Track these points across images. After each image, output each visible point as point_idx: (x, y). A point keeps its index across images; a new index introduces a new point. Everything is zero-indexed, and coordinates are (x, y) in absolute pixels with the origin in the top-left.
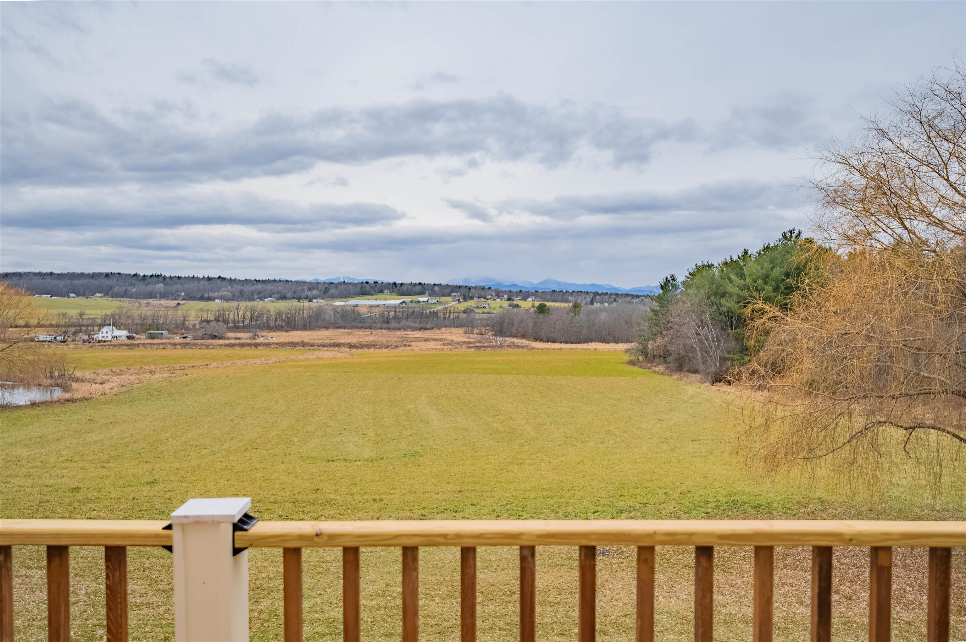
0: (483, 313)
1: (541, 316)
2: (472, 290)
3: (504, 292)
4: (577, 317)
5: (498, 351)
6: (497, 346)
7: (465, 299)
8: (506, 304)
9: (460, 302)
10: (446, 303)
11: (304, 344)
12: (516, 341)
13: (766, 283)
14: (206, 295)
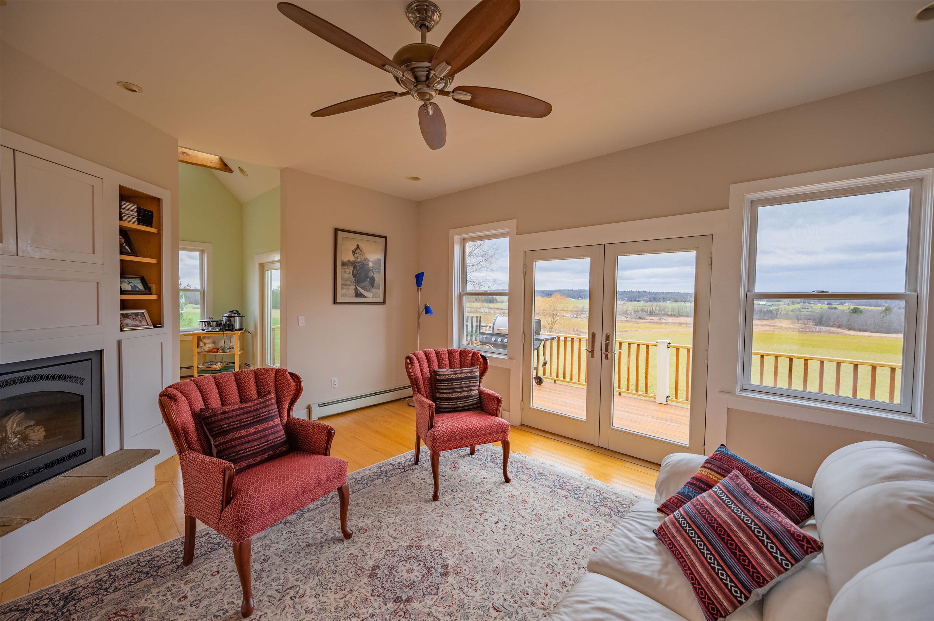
0: (807, 312)
1: (855, 315)
4: (888, 316)
5: (816, 334)
6: (816, 331)
7: (793, 303)
8: (825, 307)
9: (789, 305)
10: (779, 305)
12: (832, 329)
14: (637, 299)
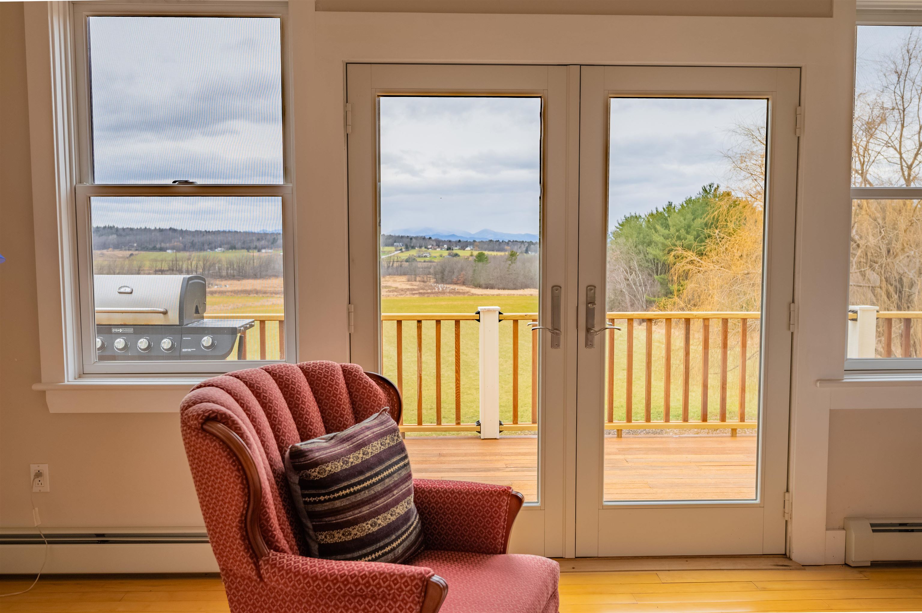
0: (425, 262)
1: (480, 264)
2: (414, 240)
3: (444, 242)
4: (513, 265)
5: (441, 297)
6: (440, 292)
7: (407, 248)
8: (446, 253)
9: (402, 252)
10: (390, 252)
11: (257, 292)
12: (457, 287)
13: (688, 233)
14: (158, 246)
